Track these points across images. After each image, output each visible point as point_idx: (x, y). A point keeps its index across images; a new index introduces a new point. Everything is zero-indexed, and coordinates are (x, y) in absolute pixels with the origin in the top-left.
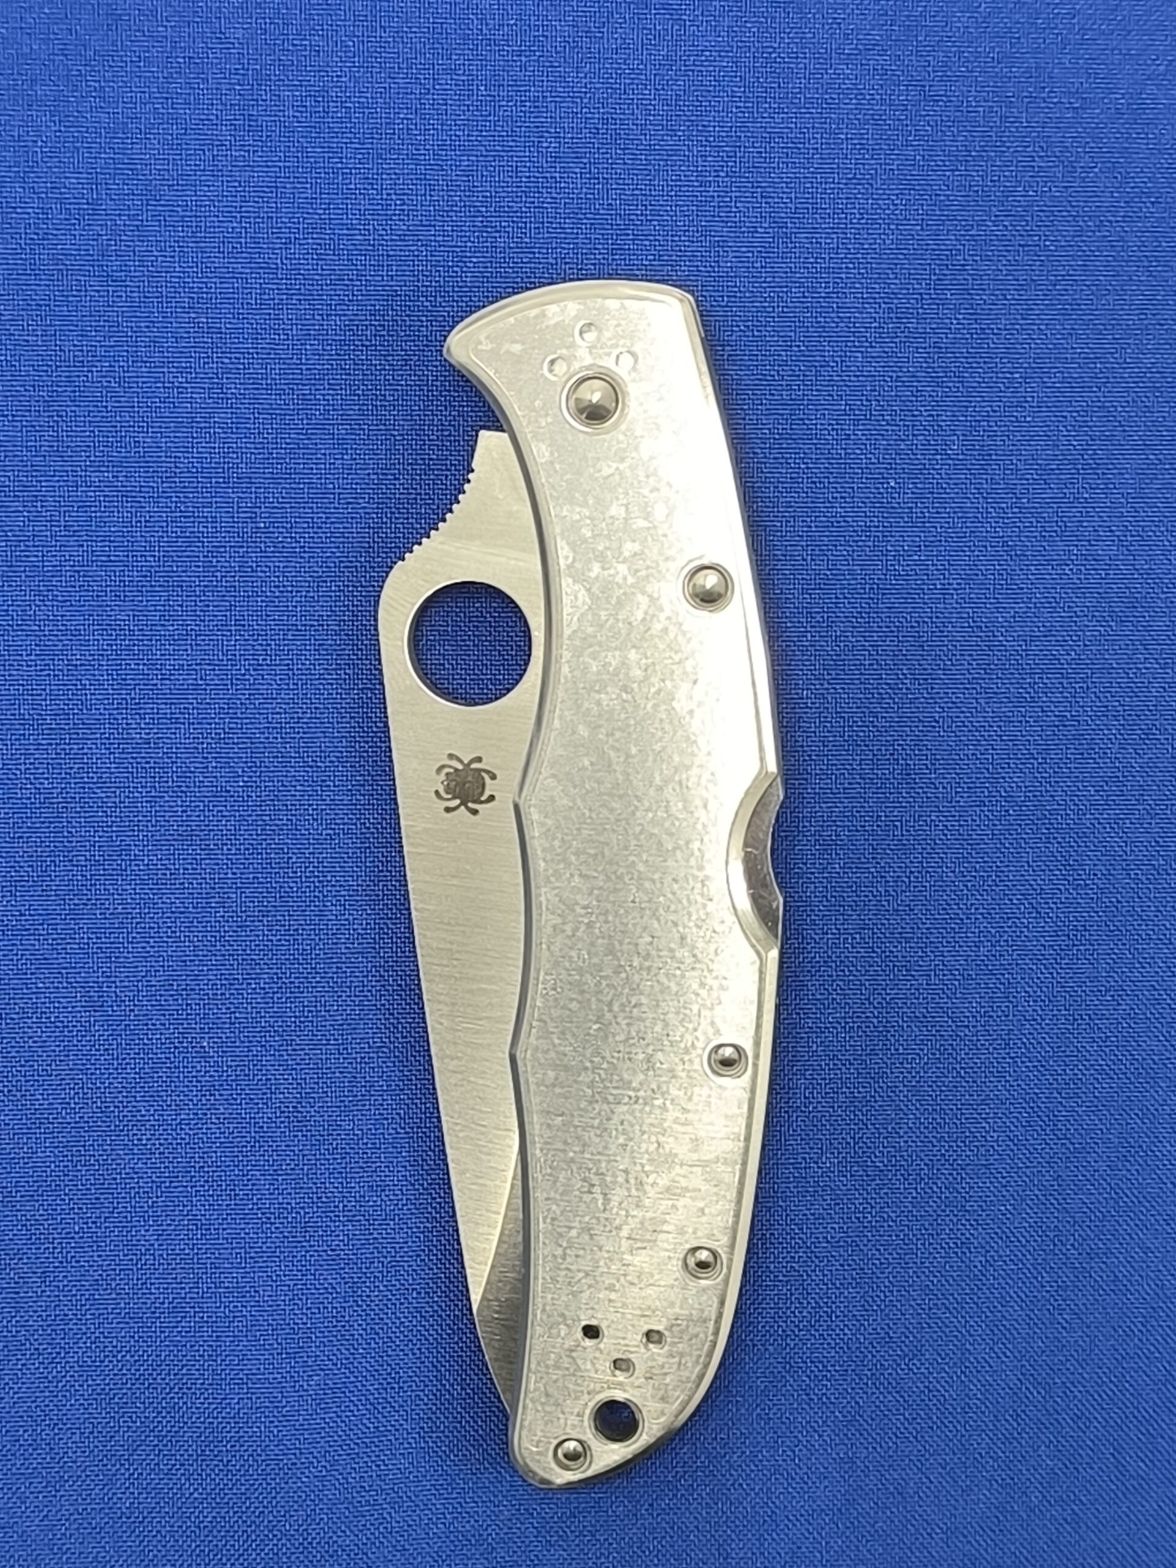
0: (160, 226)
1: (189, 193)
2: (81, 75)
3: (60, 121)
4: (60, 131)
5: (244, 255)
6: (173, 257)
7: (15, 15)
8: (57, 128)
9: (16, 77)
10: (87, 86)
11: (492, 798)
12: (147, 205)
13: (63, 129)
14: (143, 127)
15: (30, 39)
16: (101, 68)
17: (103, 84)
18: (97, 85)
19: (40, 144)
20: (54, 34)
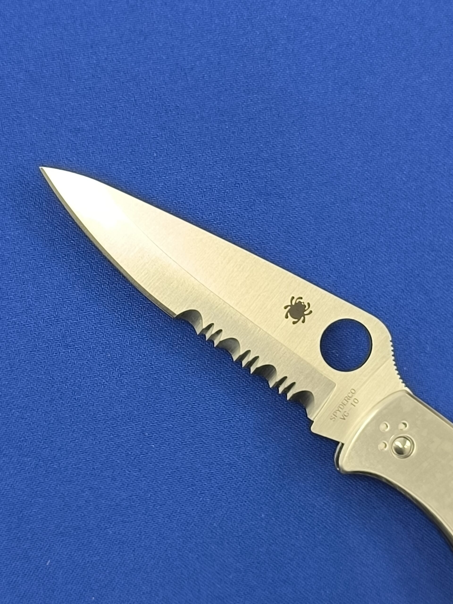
0: (85, 321)
1: (95, 305)
2: (43, 266)
3: (37, 286)
4: (38, 291)
5: (122, 326)
6: (93, 332)
7: (11, 247)
8: (37, 290)
9: (16, 272)
10: (46, 270)
11: (287, 317)
12: (78, 313)
13: (39, 289)
14: (71, 282)
15: (19, 256)
16: (50, 262)
17: (52, 268)
18: (50, 269)
19: (30, 297)
20: (29, 252)
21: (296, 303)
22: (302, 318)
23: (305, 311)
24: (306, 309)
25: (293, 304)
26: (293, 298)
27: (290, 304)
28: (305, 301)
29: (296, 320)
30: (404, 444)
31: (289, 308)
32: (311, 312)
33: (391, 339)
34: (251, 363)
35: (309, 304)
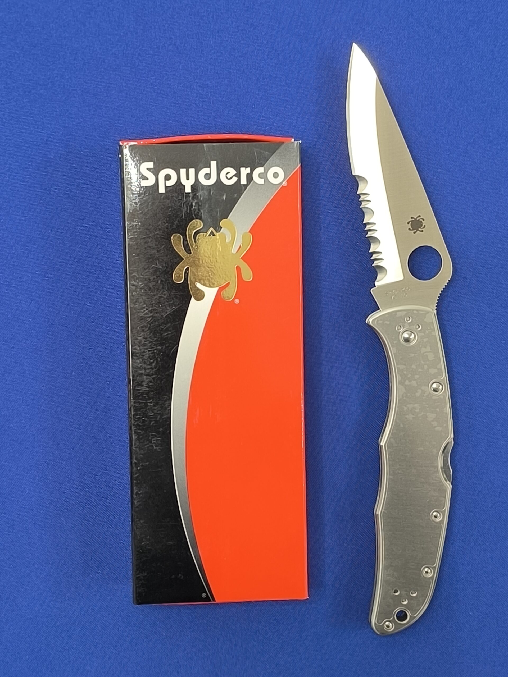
11: (408, 223)
21: (419, 220)
22: (415, 231)
23: (420, 228)
24: (422, 227)
25: (418, 219)
26: (420, 216)
27: (415, 218)
28: (424, 223)
29: (412, 229)
30: (410, 335)
31: (413, 219)
32: (422, 231)
33: (449, 279)
34: (370, 230)
35: (425, 226)
